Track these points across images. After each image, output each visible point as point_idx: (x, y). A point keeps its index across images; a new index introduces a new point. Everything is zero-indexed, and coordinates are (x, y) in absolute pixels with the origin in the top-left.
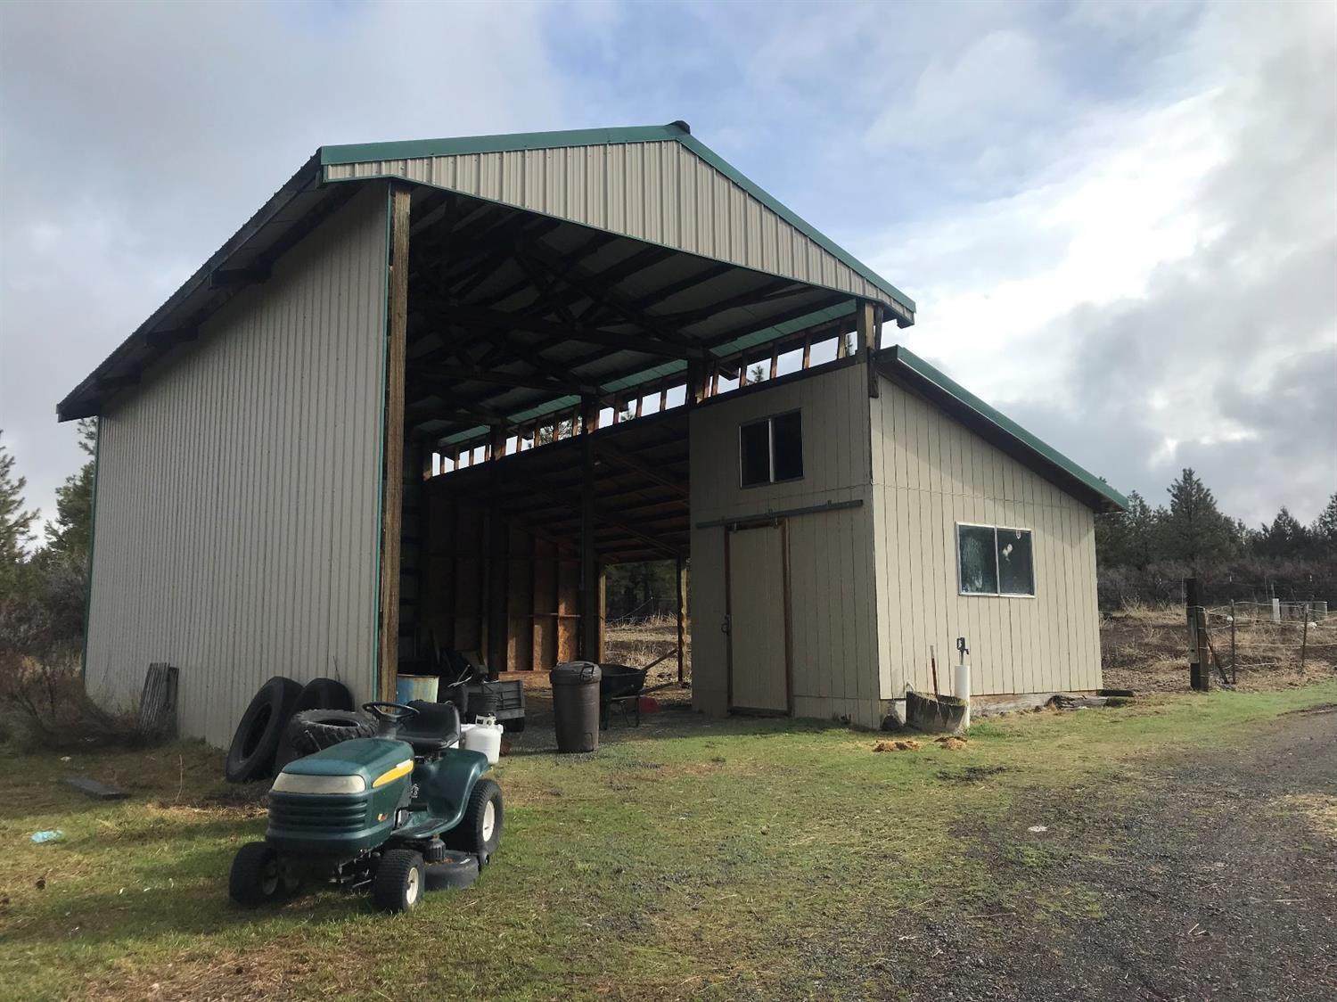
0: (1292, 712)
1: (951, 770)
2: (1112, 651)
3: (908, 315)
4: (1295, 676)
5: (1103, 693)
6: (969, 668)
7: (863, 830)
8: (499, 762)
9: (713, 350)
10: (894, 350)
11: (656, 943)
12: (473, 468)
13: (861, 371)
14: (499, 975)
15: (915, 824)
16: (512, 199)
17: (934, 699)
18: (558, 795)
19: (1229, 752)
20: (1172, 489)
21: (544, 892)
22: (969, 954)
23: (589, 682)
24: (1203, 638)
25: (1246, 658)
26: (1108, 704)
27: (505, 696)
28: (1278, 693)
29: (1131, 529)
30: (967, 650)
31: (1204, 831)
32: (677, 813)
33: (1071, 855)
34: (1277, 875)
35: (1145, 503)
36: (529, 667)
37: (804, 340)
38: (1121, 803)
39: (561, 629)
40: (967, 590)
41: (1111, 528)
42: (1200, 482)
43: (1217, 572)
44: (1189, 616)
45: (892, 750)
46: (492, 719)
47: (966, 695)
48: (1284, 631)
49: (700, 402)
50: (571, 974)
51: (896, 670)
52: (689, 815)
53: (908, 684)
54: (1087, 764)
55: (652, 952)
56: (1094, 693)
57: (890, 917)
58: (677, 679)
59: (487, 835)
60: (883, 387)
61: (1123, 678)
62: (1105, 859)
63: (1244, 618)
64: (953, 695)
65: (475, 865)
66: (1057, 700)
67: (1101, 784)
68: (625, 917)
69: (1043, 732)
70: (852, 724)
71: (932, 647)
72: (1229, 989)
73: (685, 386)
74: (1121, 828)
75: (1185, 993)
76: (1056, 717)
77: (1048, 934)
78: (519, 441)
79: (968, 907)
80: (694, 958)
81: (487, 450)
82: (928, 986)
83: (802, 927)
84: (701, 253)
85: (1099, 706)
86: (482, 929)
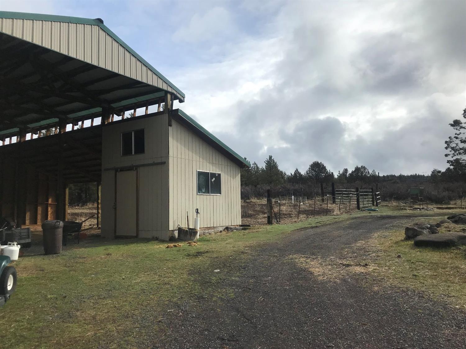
0: (295, 230)
1: (191, 253)
2: (246, 213)
3: (182, 99)
4: (296, 219)
5: (241, 226)
6: (199, 218)
7: (159, 275)
8: (18, 259)
9: (112, 105)
10: (177, 110)
11: (78, 322)
12: (11, 145)
13: (166, 117)
14: (10, 341)
15: (177, 272)
16: (37, 41)
17: (187, 229)
18: (43, 271)
19: (276, 243)
20: (265, 161)
21: (33, 307)
22: (190, 314)
23: (58, 227)
24: (272, 208)
25: (284, 214)
26: (243, 229)
27: (22, 234)
28: (291, 224)
29: (254, 174)
30: (199, 213)
31: (267, 268)
32: (91, 274)
33: (226, 278)
34: (285, 280)
35: (258, 166)
36: (35, 223)
37: (146, 104)
38: (243, 261)
39: (49, 209)
40: (200, 193)
41: (247, 174)
42: (274, 159)
43: (277, 188)
44: (268, 201)
45: (172, 247)
46: (15, 243)
47: (198, 227)
48: (295, 206)
49: (107, 124)
50: (41, 337)
51: (175, 220)
52: (96, 274)
53: (179, 225)
54: (235, 249)
55: (75, 325)
56: (239, 226)
57: (165, 304)
58: (96, 226)
59: (9, 288)
60: (173, 123)
61: (248, 221)
62: (237, 279)
63: (284, 202)
64: (194, 228)
65: (4, 299)
66: (227, 228)
67: (238, 255)
68: (66, 314)
69: (222, 239)
70: (159, 239)
71: (187, 212)
72: (268, 316)
73: (101, 117)
74: (243, 268)
75: (255, 318)
76: (226, 234)
77: (216, 304)
78: (32, 135)
79: (192, 298)
80: (92, 326)
81: (17, 138)
82: (176, 326)
83: (134, 310)
84: (107, 68)
85: (240, 230)
86: (5, 324)
